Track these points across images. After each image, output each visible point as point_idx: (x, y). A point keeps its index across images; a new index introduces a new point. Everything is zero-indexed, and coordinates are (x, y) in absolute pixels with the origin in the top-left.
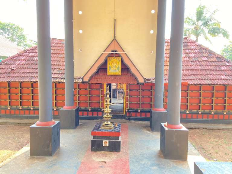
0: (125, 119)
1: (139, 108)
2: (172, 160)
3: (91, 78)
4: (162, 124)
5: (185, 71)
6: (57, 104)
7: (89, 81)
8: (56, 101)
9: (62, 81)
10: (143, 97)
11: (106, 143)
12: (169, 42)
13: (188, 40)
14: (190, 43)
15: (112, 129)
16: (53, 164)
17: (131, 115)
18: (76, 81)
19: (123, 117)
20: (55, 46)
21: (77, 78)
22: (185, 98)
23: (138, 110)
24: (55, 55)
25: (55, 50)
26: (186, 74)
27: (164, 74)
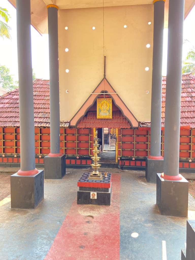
0: (117, 168)
1: (133, 155)
2: (170, 216)
3: (79, 122)
4: (158, 174)
5: (186, 113)
6: (43, 151)
7: (77, 125)
8: (41, 148)
9: (47, 125)
10: (138, 143)
11: (94, 195)
13: (191, 77)
14: (193, 80)
15: (100, 179)
16: (34, 218)
17: (124, 164)
18: (62, 126)
19: (115, 166)
20: (41, 87)
21: (64, 122)
22: (188, 144)
23: (133, 158)
24: (40, 98)
25: (40, 91)
26: (188, 116)
27: (162, 116)
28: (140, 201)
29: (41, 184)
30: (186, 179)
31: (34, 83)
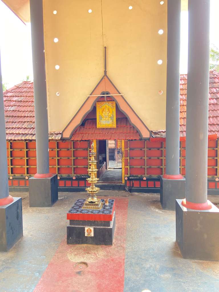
0: (124, 190)
1: (144, 174)
2: (196, 261)
3: (74, 133)
4: (177, 200)
5: (211, 119)
6: (30, 171)
7: (71, 137)
8: (28, 167)
9: (34, 138)
10: (150, 159)
11: (89, 231)
12: (187, 79)
13: (215, 74)
14: (217, 78)
15: (99, 208)
16: (4, 266)
17: (133, 185)
18: (52, 138)
19: (121, 188)
20: (28, 91)
21: (55, 134)
22: (214, 159)
23: (143, 178)
24: (26, 104)
25: (27, 96)
26: (213, 123)
27: (180, 124)
28: (154, 238)
29: (18, 218)
30: (213, 204)
31: (20, 86)
